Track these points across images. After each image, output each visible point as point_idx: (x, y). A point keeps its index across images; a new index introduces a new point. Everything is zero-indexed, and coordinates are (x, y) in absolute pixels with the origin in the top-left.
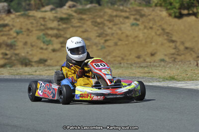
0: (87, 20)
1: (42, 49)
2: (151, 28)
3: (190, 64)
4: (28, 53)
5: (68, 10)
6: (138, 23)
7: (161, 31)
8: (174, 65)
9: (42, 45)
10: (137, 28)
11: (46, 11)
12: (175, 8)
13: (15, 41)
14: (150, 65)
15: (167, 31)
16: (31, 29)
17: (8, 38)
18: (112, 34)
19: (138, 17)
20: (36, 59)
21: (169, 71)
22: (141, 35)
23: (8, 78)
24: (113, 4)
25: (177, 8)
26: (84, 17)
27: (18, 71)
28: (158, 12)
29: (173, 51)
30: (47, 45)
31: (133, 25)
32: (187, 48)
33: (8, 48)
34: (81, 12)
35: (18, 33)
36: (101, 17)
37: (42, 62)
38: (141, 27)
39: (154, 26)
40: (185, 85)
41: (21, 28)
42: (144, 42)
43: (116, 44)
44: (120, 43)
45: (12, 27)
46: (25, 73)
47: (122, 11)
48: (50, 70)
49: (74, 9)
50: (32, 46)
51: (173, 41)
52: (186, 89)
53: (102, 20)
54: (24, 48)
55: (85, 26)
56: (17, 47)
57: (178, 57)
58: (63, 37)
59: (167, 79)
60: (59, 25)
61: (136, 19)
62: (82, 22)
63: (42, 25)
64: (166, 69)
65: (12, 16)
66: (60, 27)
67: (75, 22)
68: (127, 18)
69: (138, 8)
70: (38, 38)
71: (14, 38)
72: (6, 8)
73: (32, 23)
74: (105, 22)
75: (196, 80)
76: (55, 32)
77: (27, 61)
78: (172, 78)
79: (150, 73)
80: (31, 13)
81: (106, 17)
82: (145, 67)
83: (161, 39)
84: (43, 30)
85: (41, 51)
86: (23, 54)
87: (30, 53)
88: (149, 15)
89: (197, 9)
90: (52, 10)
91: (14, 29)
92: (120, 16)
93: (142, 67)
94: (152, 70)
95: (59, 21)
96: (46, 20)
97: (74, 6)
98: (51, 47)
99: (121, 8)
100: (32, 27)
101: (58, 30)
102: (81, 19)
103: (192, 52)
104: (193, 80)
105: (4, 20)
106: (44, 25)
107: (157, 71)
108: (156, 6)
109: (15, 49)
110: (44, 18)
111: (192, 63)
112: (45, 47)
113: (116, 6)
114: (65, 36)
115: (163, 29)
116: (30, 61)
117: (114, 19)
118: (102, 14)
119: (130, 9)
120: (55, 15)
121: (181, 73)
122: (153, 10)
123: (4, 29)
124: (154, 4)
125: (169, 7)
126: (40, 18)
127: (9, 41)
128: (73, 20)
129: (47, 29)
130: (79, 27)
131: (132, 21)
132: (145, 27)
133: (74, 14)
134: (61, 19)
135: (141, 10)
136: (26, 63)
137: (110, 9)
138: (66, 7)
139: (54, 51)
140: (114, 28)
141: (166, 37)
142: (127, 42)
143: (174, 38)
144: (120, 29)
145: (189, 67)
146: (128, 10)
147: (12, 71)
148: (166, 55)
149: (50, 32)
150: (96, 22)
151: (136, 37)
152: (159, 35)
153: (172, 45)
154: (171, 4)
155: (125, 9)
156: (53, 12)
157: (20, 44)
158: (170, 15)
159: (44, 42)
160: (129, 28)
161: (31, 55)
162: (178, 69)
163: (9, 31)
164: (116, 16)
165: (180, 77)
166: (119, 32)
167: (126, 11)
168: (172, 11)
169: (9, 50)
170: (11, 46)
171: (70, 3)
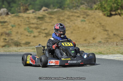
0: (54, 18)
1: (27, 36)
2: (93, 23)
3: (114, 44)
4: (18, 38)
5: (43, 12)
6: (85, 19)
7: (99, 24)
8: (103, 45)
9: (27, 33)
10: (85, 23)
11: (30, 13)
12: (107, 10)
13: (11, 32)
14: (89, 45)
15: (103, 24)
16: (21, 24)
17: (7, 30)
18: (70, 26)
19: (85, 16)
20: (23, 42)
21: (100, 49)
22: (87, 27)
23: (2, 54)
24: (70, 8)
25: (109, 10)
26: (53, 16)
27: (9, 50)
28: (97, 13)
29: (106, 36)
30: (30, 33)
31: (82, 21)
32: (115, 35)
33: (7, 36)
34: (51, 13)
35: (13, 27)
36: (63, 16)
37: (27, 44)
38: (87, 22)
39: (95, 22)
40: (107, 57)
41: (15, 24)
42: (89, 31)
43: (72, 33)
44: (74, 32)
45: (9, 23)
46: (13, 50)
47: (76, 12)
48: (28, 49)
49: (46, 12)
50: (21, 34)
51: (106, 31)
52: (107, 59)
53: (63, 18)
54: (16, 36)
55: (53, 22)
56: (12, 35)
57: (109, 40)
58: (40, 29)
59: (97, 54)
60: (38, 21)
61: (84, 18)
62: (51, 19)
63: (27, 21)
64: (98, 48)
65: (9, 16)
66: (38, 23)
67: (47, 19)
68: (79, 17)
69: (85, 11)
70: (25, 30)
71: (11, 29)
72: (6, 12)
73: (21, 21)
74: (65, 19)
75: (115, 54)
76: (35, 25)
77: (18, 43)
78: (100, 53)
79: (88, 50)
80: (21, 14)
81: (66, 17)
82: (85, 46)
83: (99, 29)
84: (28, 24)
85: (26, 37)
86: (16, 39)
87: (20, 38)
88: (92, 15)
89: (121, 11)
90: (33, 12)
91: (10, 24)
92: (74, 16)
93: (84, 46)
94: (89, 48)
95: (37, 19)
96: (30, 18)
97: (47, 10)
98: (32, 35)
99: (75, 11)
100: (21, 23)
101: (37, 24)
102: (51, 18)
103: (118, 37)
104: (113, 54)
105: (5, 19)
106: (28, 22)
107: (93, 49)
108: (96, 9)
109: (11, 36)
110: (28, 18)
111: (115, 44)
112: (29, 35)
113: (72, 10)
114: (41, 28)
115: (100, 23)
116: (20, 43)
117: (71, 17)
118: (63, 14)
119: (80, 11)
120: (35, 15)
121: (107, 50)
122: (94, 12)
123: (4, 24)
124: (95, 8)
125: (104, 10)
126: (26, 17)
127: (7, 32)
128: (46, 18)
129: (30, 24)
130: (50, 22)
131: (81, 18)
132: (89, 22)
133: (47, 15)
134: (39, 18)
135: (87, 12)
136: (17, 44)
137: (68, 11)
138: (41, 11)
139: (34, 37)
140: (71, 23)
141: (102, 28)
142: (78, 32)
143: (107, 29)
144: (74, 23)
145: (112, 46)
146: (79, 12)
147: (6, 49)
148: (102, 39)
149: (32, 26)
150: (59, 19)
151: (84, 28)
152: (98, 27)
153: (106, 32)
154: (105, 8)
155: (77, 11)
156: (34, 13)
157: (14, 33)
158: (104, 15)
159: (28, 32)
160: (80, 23)
161: (20, 39)
162: (105, 47)
163: (7, 25)
164: (72, 16)
165: (106, 52)
166: (74, 25)
167: (78, 13)
168: (105, 12)
169: (7, 37)
170: (8, 34)
171: (44, 8)
